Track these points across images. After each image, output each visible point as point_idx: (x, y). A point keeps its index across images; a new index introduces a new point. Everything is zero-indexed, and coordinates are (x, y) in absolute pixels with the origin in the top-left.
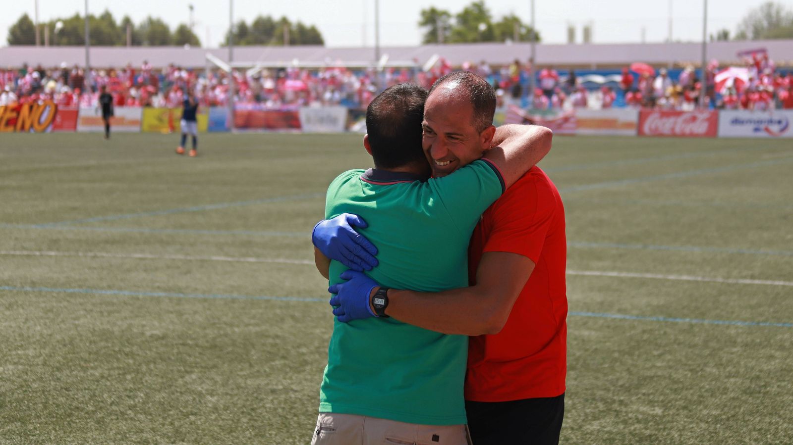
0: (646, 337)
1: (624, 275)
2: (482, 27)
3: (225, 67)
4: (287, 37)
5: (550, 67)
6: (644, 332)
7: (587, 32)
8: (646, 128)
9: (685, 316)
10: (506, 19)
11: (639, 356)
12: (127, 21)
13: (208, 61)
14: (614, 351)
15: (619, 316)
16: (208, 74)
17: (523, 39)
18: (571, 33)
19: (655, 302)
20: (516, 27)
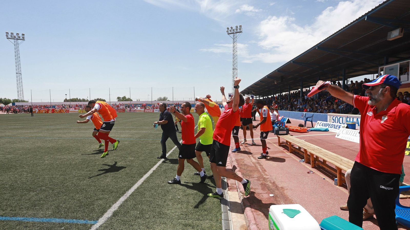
1: (136, 132)
2: (125, 99)
5: (133, 104)
6: (136, 142)
7: (139, 100)
8: (145, 111)
9: (143, 138)
10: (128, 98)
11: (133, 147)
15: (132, 139)
17: (130, 101)
18: (137, 100)
19: (139, 136)
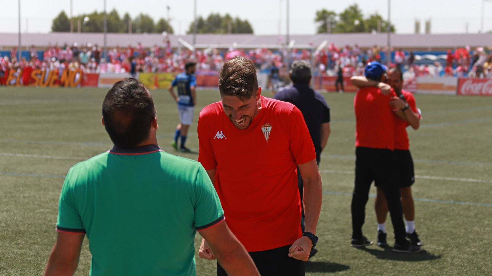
0: (441, 211)
1: (433, 178)
2: (357, 22)
3: (191, 48)
4: (230, 28)
6: (440, 209)
7: (428, 25)
8: (463, 90)
9: (466, 201)
10: (372, 17)
11: (435, 221)
12: (127, 17)
13: (179, 43)
14: (421, 218)
15: (427, 200)
16: (180, 51)
17: (383, 30)
18: (417, 26)
19: (450, 193)
20: (379, 22)
